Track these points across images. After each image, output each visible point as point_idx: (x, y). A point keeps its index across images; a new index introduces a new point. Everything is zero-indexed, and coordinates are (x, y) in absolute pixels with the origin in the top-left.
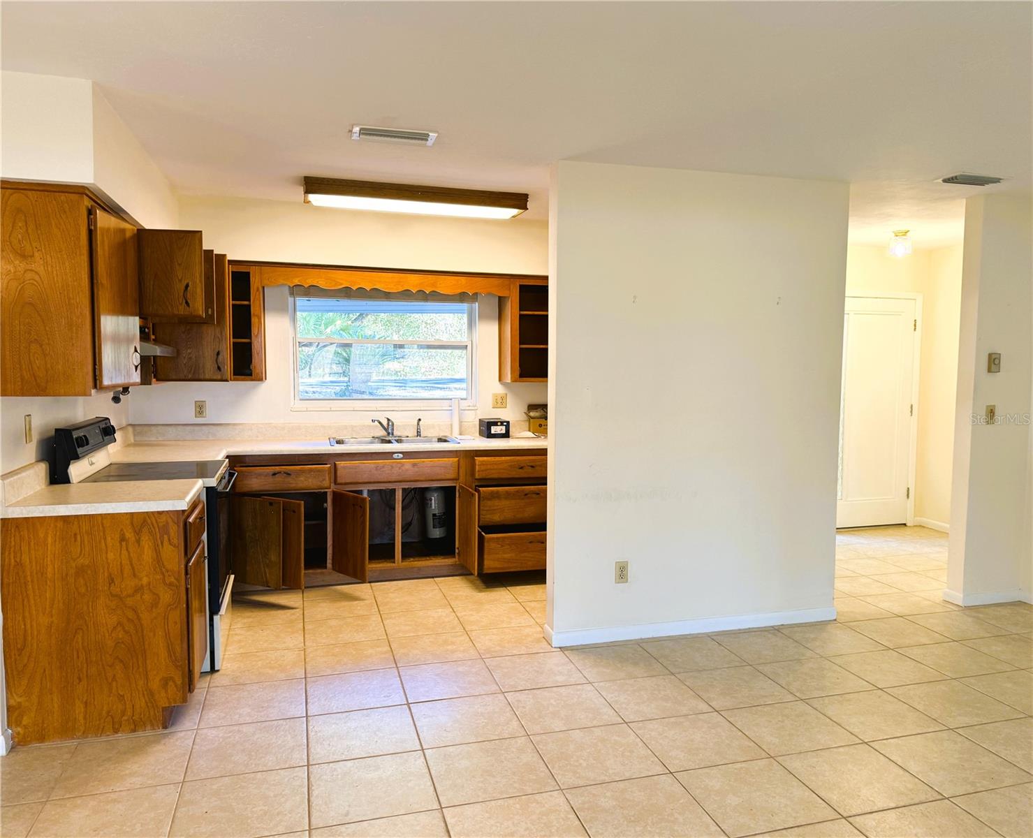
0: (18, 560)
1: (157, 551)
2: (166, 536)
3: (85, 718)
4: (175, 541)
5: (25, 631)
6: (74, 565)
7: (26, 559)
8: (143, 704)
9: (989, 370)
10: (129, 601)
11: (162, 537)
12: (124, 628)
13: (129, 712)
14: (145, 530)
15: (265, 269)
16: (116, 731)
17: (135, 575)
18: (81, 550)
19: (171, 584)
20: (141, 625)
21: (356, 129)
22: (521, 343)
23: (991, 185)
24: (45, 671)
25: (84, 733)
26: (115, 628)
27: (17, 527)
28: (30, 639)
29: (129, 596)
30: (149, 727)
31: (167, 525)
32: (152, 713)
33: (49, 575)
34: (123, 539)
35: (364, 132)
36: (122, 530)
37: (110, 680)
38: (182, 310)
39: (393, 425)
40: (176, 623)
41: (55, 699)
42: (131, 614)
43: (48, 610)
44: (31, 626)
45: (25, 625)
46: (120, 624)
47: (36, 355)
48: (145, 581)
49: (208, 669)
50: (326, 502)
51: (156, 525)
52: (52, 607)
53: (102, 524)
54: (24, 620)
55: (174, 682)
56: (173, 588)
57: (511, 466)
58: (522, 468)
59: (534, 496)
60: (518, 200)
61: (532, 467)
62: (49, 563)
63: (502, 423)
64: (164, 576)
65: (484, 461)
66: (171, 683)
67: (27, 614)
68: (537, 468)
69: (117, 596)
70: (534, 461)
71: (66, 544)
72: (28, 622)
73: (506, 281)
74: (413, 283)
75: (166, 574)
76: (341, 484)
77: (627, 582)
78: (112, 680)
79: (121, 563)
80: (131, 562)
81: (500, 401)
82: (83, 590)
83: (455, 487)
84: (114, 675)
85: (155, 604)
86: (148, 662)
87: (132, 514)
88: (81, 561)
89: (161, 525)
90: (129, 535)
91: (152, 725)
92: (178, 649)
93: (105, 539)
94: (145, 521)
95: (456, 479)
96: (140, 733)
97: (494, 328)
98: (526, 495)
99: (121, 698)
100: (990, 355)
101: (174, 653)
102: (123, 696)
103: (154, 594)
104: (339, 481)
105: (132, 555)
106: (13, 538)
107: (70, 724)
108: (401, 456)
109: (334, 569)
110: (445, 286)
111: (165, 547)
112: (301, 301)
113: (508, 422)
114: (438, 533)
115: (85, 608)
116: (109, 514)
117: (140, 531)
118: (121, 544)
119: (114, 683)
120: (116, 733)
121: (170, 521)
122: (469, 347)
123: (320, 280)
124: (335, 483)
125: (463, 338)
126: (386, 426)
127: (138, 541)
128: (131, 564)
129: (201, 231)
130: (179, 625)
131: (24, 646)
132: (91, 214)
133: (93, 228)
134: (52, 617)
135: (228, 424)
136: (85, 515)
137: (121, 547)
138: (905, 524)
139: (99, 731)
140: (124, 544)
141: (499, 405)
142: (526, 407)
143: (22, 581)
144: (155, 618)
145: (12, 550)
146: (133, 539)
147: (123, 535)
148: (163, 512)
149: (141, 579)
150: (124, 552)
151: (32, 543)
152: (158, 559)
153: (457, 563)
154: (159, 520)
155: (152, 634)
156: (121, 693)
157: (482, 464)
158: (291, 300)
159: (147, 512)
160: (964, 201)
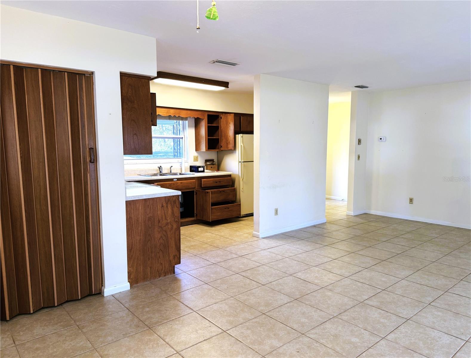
0: (130, 216)
1: (173, 210)
2: (175, 204)
3: (150, 273)
4: (178, 206)
5: (132, 242)
6: (148, 217)
7: (133, 216)
8: (168, 266)
9: (359, 144)
10: (164, 228)
11: (174, 205)
12: (163, 239)
13: (164, 269)
14: (169, 202)
17: (166, 219)
18: (150, 211)
19: (176, 221)
20: (168, 237)
22: (208, 136)
23: (365, 89)
24: (138, 257)
25: (150, 279)
26: (160, 239)
27: (130, 204)
28: (133, 245)
29: (164, 226)
30: (169, 274)
32: (170, 268)
33: (140, 221)
34: (162, 206)
36: (162, 203)
37: (158, 258)
40: (178, 235)
41: (141, 267)
42: (165, 233)
43: (139, 234)
44: (134, 241)
45: (132, 240)
46: (161, 237)
47: (136, 140)
48: (169, 221)
51: (172, 200)
52: (141, 233)
53: (156, 201)
54: (132, 239)
55: (177, 256)
56: (177, 223)
57: (213, 182)
58: (216, 182)
59: (223, 192)
60: (225, 84)
61: (220, 182)
62: (140, 216)
63: (200, 167)
64: (174, 218)
65: (204, 180)
66: (176, 257)
67: (133, 236)
68: (221, 182)
69: (160, 227)
70: (220, 180)
71: (145, 209)
72: (133, 239)
73: (203, 113)
75: (175, 218)
77: (278, 215)
79: (162, 215)
80: (165, 214)
82: (150, 226)
83: (194, 191)
84: (159, 256)
85: (172, 229)
86: (170, 250)
88: (150, 215)
89: (174, 200)
90: (165, 205)
91: (170, 273)
92: (178, 244)
93: (157, 206)
94: (169, 199)
95: (194, 188)
96: (167, 276)
97: (194, 130)
98: (220, 192)
100: (359, 139)
101: (177, 246)
102: (162, 263)
103: (172, 225)
105: (165, 212)
106: (128, 208)
107: (146, 276)
108: (176, 180)
110: (183, 114)
111: (175, 208)
113: (204, 166)
115: (151, 233)
116: (158, 197)
117: (168, 203)
118: (162, 208)
119: (159, 259)
120: (160, 277)
121: (176, 199)
122: (184, 138)
127: (167, 207)
128: (165, 215)
129: (155, 93)
131: (132, 248)
134: (141, 237)
136: (151, 198)
139: (155, 277)
140: (163, 208)
141: (196, 160)
142: (204, 161)
143: (131, 224)
144: (172, 234)
145: (128, 212)
146: (166, 206)
148: (174, 196)
149: (168, 220)
150: (163, 211)
151: (135, 210)
152: (173, 213)
153: (195, 219)
154: (173, 199)
155: (171, 240)
156: (161, 262)
157: (204, 182)
159: (170, 196)
160: (351, 92)
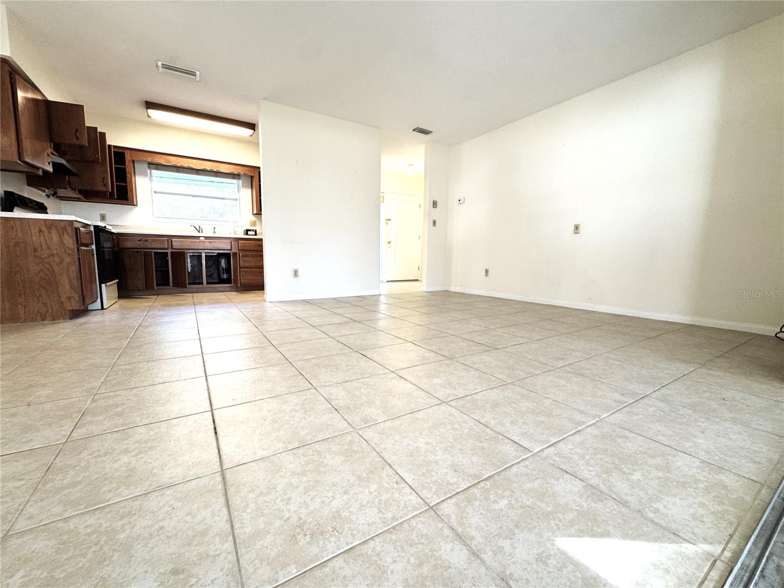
1: (61, 238)
2: (65, 232)
3: (25, 313)
6: (12, 241)
8: (58, 308)
9: (433, 207)
11: (63, 231)
12: (44, 272)
13: (50, 311)
14: (53, 228)
15: (132, 152)
16: (43, 320)
17: (49, 248)
18: (16, 234)
19: (69, 254)
20: (54, 271)
21: (160, 64)
25: (24, 320)
26: (39, 272)
29: (46, 258)
30: (61, 319)
31: (65, 227)
32: (63, 312)
34: (40, 231)
35: (165, 66)
36: (40, 227)
38: (74, 141)
39: (202, 229)
40: (73, 272)
42: (47, 266)
46: (41, 270)
48: (55, 251)
49: (100, 308)
50: (168, 257)
51: (59, 226)
53: (28, 223)
55: (74, 298)
56: (71, 256)
60: (250, 126)
63: (253, 230)
64: (65, 250)
66: (72, 299)
69: (39, 257)
71: (7, 231)
73: (252, 169)
74: (208, 166)
75: (67, 249)
76: (175, 249)
77: (298, 277)
78: (39, 296)
79: (40, 242)
80: (46, 242)
81: (253, 223)
82: (19, 254)
83: (230, 253)
84: (40, 294)
85: (61, 262)
86: (59, 289)
87: (45, 220)
88: (17, 239)
90: (44, 229)
91: (64, 317)
92: (75, 283)
93: (30, 229)
94: (53, 224)
95: (231, 250)
96: (57, 321)
97: (250, 191)
99: (45, 305)
100: (434, 201)
101: (74, 285)
103: (61, 258)
104: (174, 247)
105: (46, 238)
107: (17, 316)
108: (204, 238)
109: (173, 286)
111: (65, 236)
112: (154, 172)
113: (256, 230)
114: (225, 276)
115: (21, 262)
116: (31, 218)
117: (51, 228)
119: (40, 298)
121: (67, 224)
122: (238, 200)
123: (162, 160)
124: (172, 248)
125: (236, 196)
126: (199, 230)
127: (50, 233)
130: (75, 273)
132: (12, 75)
133: (13, 81)
135: (118, 225)
137: (40, 236)
138: (418, 280)
139: (33, 320)
140: (41, 234)
141: (253, 225)
144: (62, 268)
146: (47, 231)
147: (41, 229)
148: (63, 221)
149: (52, 251)
150: (42, 238)
152: (62, 242)
153: (233, 286)
154: (61, 223)
155: (60, 276)
156: (45, 302)
157: (242, 243)
158: (149, 171)
